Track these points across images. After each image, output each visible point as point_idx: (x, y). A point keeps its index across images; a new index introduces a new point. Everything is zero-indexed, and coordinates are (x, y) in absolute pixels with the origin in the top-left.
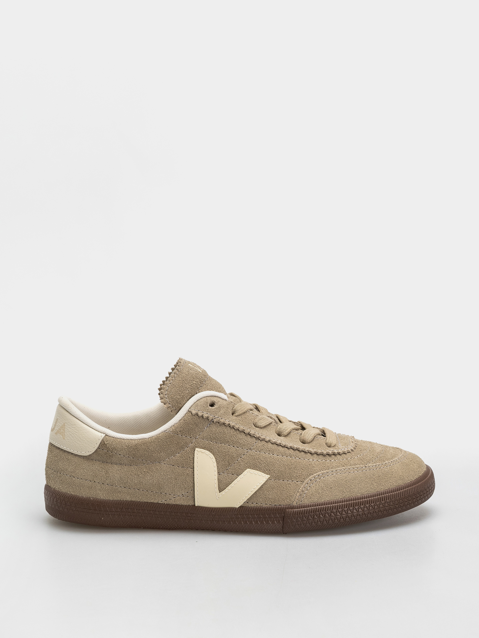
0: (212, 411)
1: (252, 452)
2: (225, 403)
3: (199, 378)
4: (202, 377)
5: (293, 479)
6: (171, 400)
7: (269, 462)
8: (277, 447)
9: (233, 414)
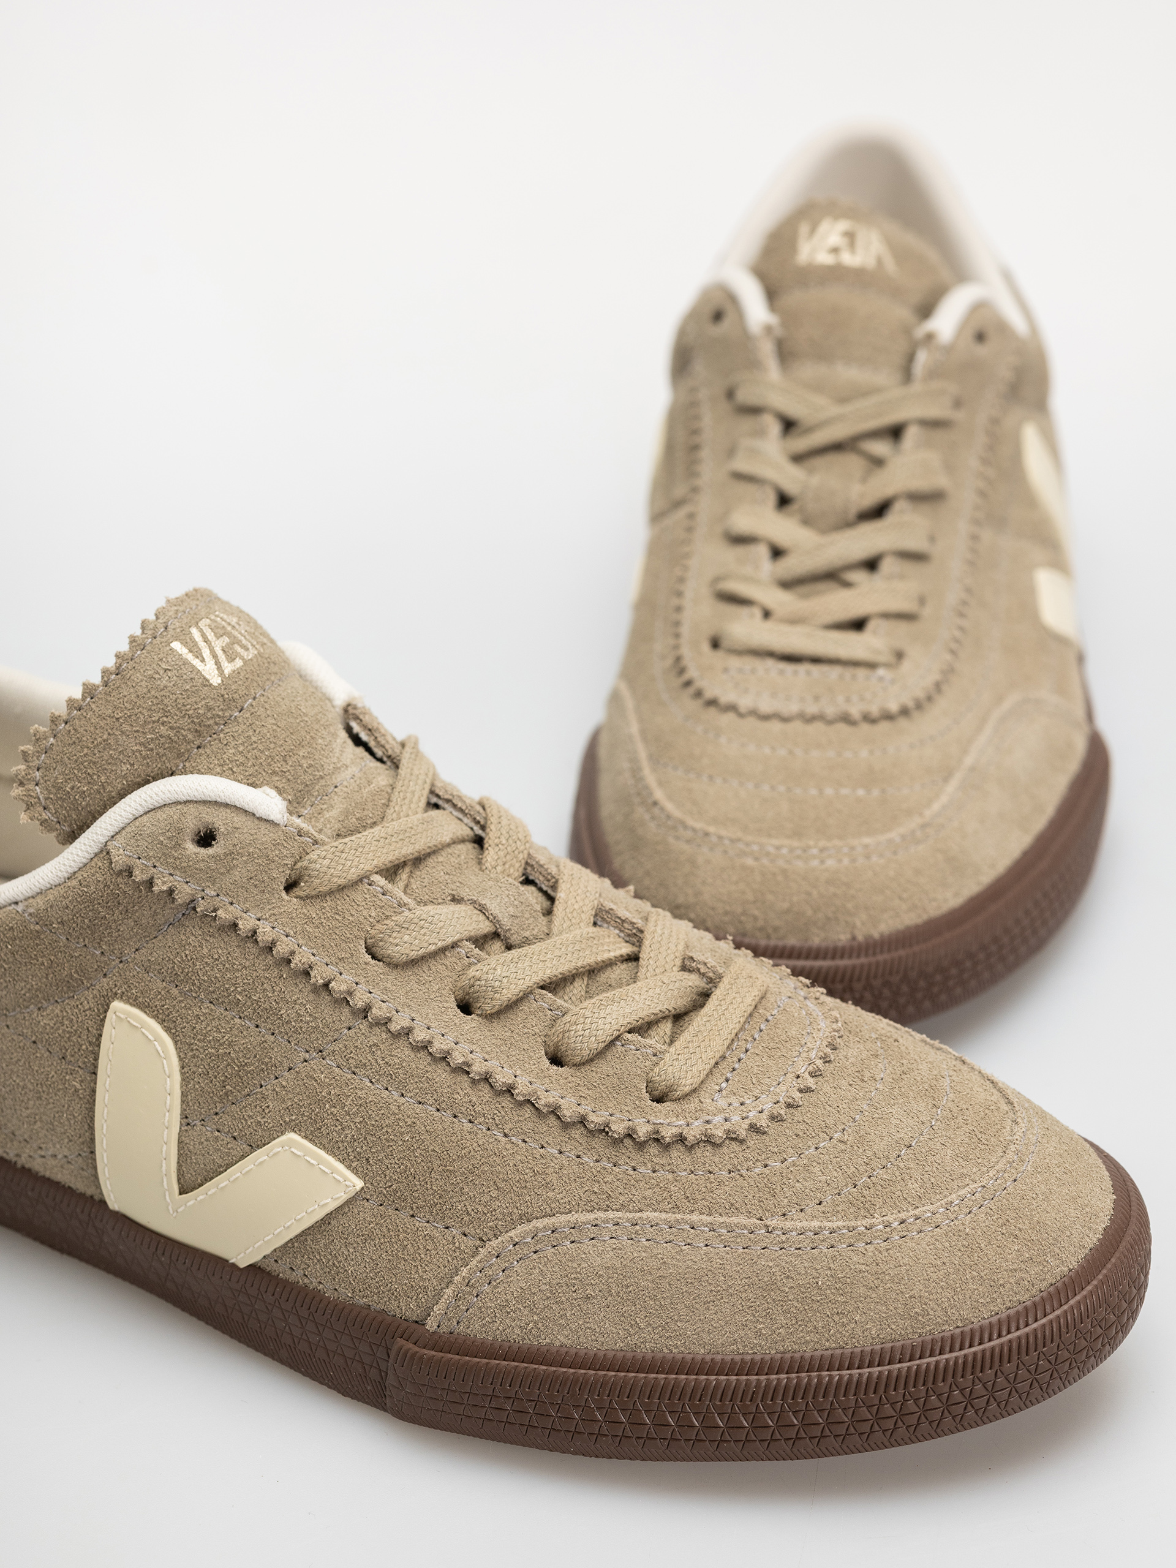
0: (197, 869)
1: (322, 1070)
2: (266, 835)
3: (191, 712)
4: (209, 709)
5: (448, 1222)
6: (52, 796)
7: (373, 1125)
8: (429, 1064)
9: (290, 887)
